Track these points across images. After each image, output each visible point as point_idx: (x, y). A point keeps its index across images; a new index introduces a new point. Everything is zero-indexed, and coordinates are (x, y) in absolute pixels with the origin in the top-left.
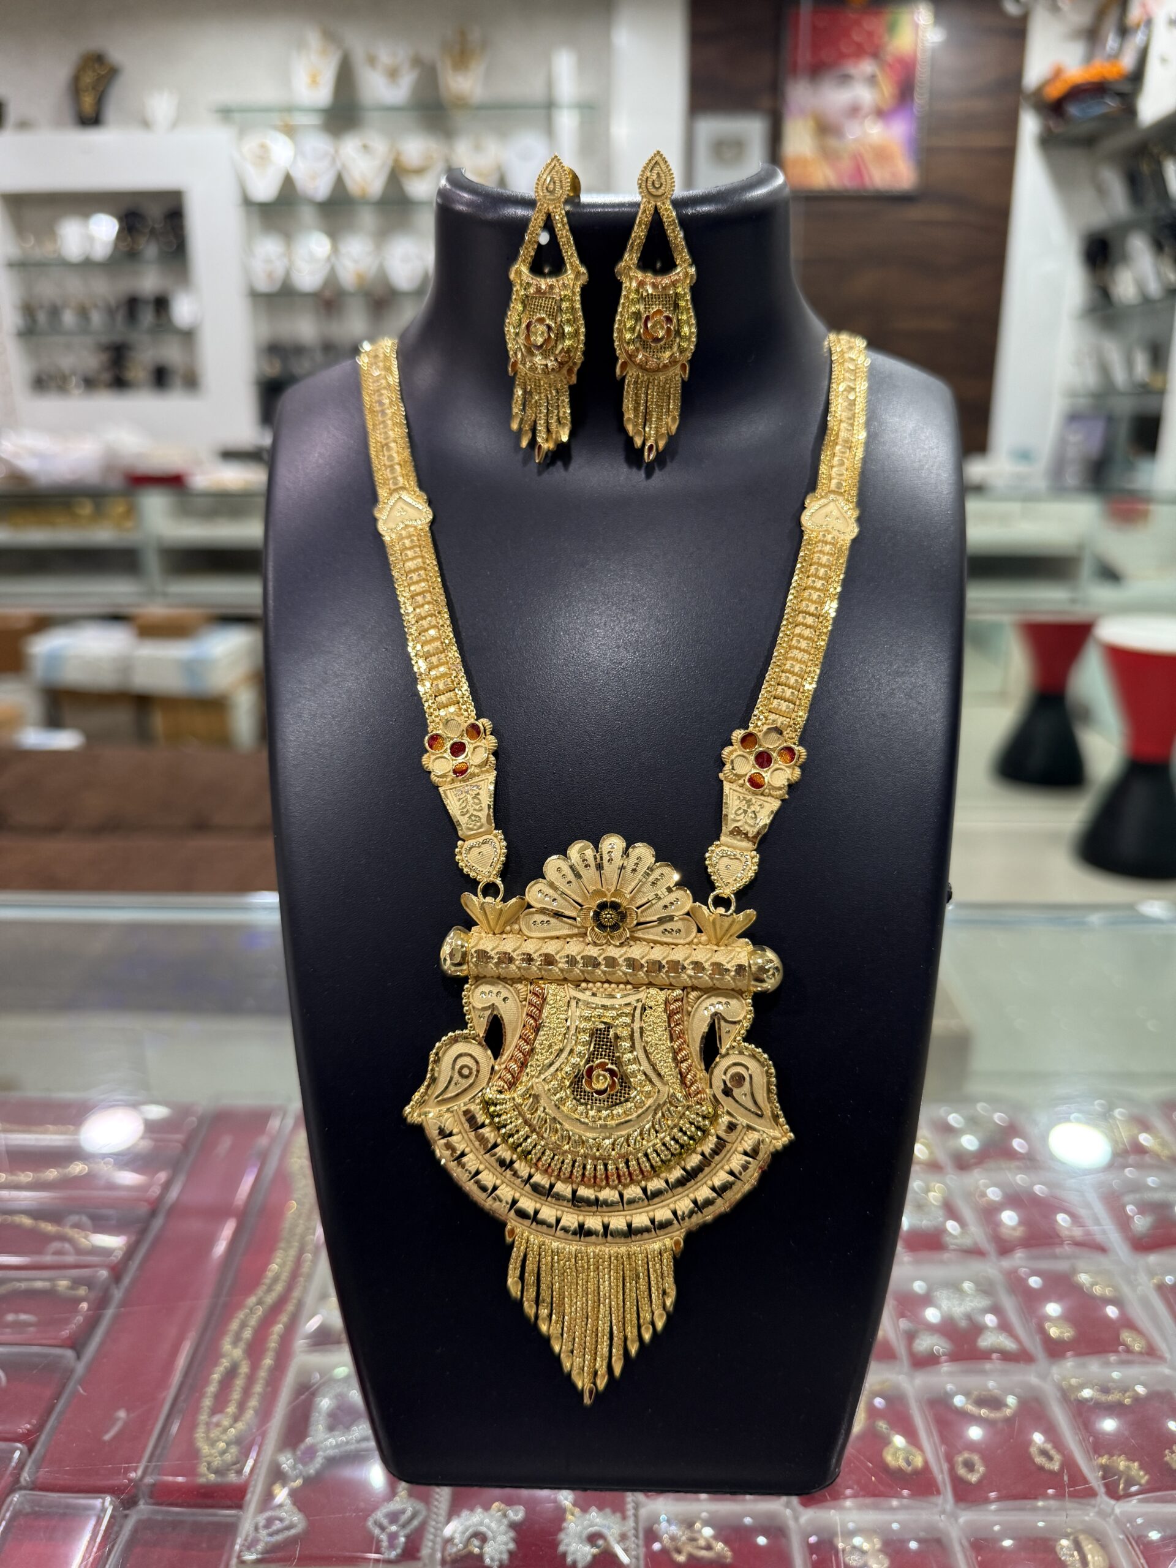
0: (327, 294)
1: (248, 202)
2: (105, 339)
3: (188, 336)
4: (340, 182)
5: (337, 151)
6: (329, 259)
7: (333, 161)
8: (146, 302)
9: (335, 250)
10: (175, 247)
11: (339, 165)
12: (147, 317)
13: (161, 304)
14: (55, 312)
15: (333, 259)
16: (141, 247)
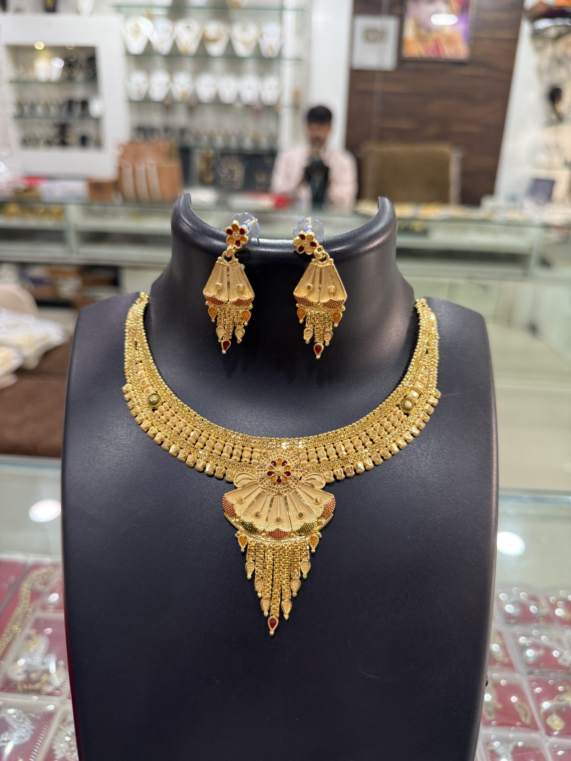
0: (167, 102)
1: (128, 54)
2: (57, 121)
3: (97, 121)
4: (175, 45)
5: (173, 29)
6: (168, 84)
7: (172, 34)
8: (77, 103)
9: (172, 80)
10: (92, 75)
11: (174, 36)
12: (78, 110)
13: (85, 104)
14: (33, 106)
15: (171, 85)
16: (75, 75)
